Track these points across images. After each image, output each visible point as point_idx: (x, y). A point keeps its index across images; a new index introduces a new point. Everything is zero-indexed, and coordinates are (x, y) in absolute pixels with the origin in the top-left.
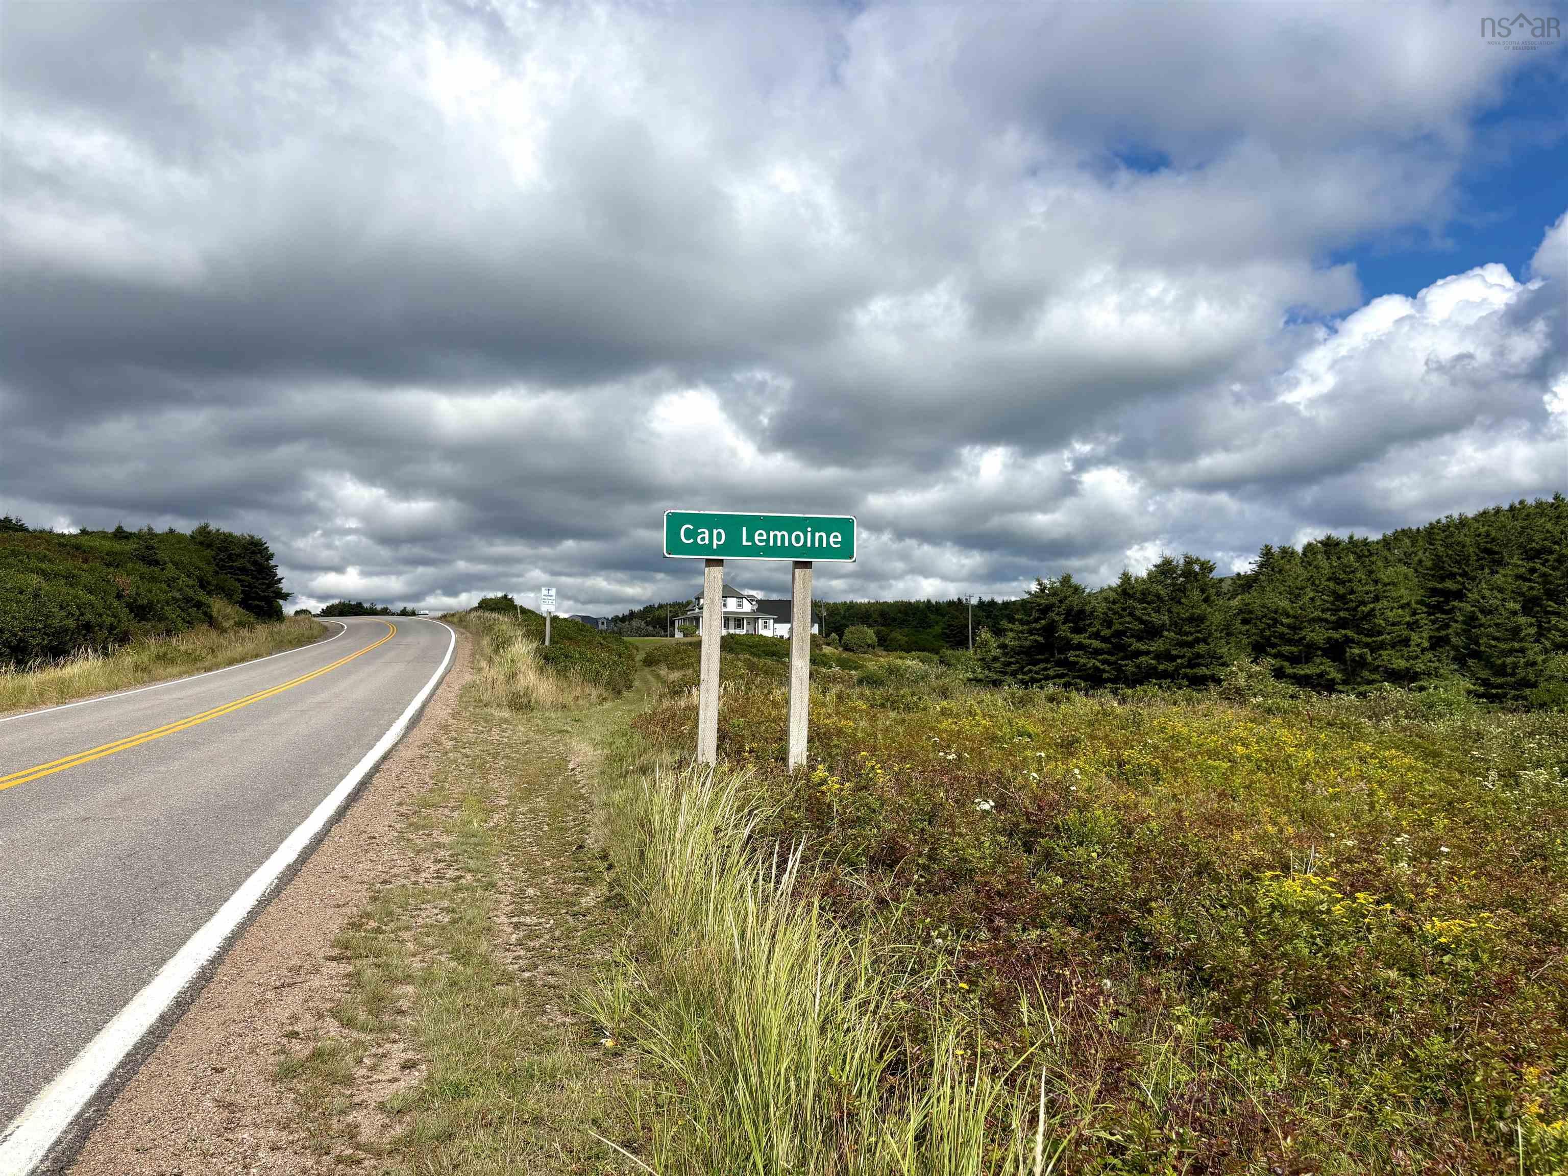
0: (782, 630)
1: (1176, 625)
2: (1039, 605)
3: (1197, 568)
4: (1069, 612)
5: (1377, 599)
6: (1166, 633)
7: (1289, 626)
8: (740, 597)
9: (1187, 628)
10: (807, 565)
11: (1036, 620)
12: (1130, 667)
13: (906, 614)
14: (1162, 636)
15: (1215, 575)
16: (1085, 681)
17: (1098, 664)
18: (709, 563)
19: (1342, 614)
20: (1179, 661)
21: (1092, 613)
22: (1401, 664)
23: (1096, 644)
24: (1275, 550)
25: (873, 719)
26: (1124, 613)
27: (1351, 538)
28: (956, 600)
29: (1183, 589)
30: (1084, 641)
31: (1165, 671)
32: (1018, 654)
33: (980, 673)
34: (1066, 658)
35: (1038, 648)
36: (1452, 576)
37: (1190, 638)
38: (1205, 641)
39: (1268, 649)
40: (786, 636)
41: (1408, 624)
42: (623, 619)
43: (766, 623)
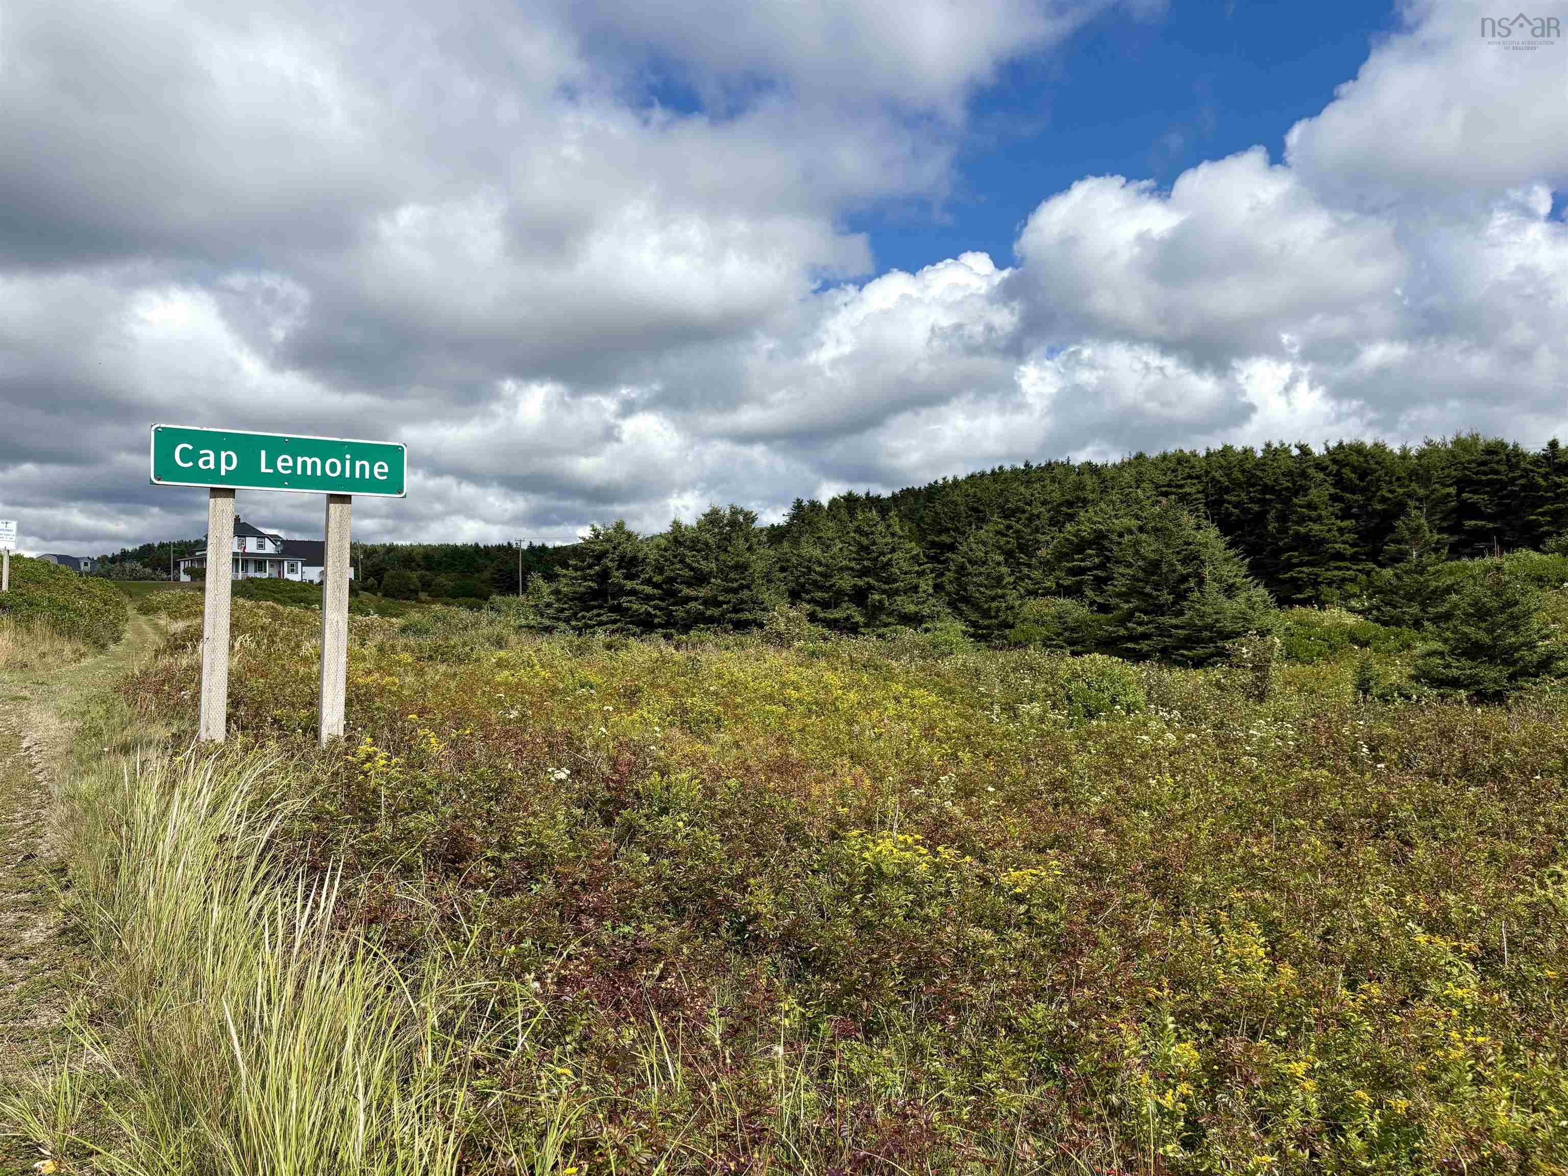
0: (312, 574)
1: (722, 573)
2: (593, 551)
3: (741, 519)
4: (622, 558)
5: (893, 550)
6: (713, 580)
7: (821, 574)
8: (261, 536)
9: (732, 575)
10: (346, 499)
11: (590, 566)
12: (679, 612)
13: (454, 559)
14: (709, 583)
15: (757, 525)
16: (638, 626)
17: (650, 610)
18: (215, 493)
19: (865, 563)
20: (725, 606)
21: (644, 560)
22: (912, 608)
23: (649, 590)
24: (805, 503)
25: (421, 673)
26: (676, 560)
27: (868, 494)
28: (505, 544)
29: (728, 538)
30: (637, 587)
31: (711, 616)
32: (571, 600)
33: (533, 620)
34: (619, 604)
35: (594, 594)
36: (947, 530)
37: (735, 585)
38: (748, 587)
39: (803, 595)
40: (317, 580)
41: (917, 572)
42: (114, 559)
43: (292, 565)
